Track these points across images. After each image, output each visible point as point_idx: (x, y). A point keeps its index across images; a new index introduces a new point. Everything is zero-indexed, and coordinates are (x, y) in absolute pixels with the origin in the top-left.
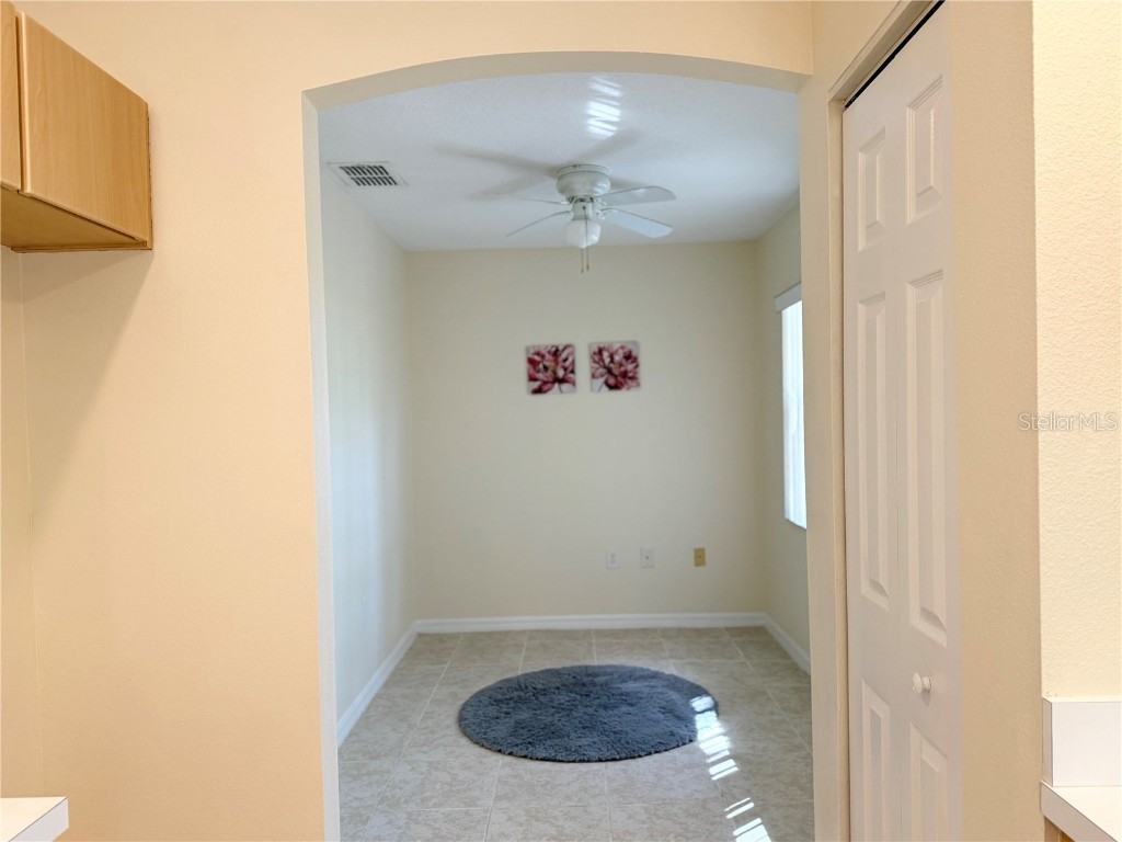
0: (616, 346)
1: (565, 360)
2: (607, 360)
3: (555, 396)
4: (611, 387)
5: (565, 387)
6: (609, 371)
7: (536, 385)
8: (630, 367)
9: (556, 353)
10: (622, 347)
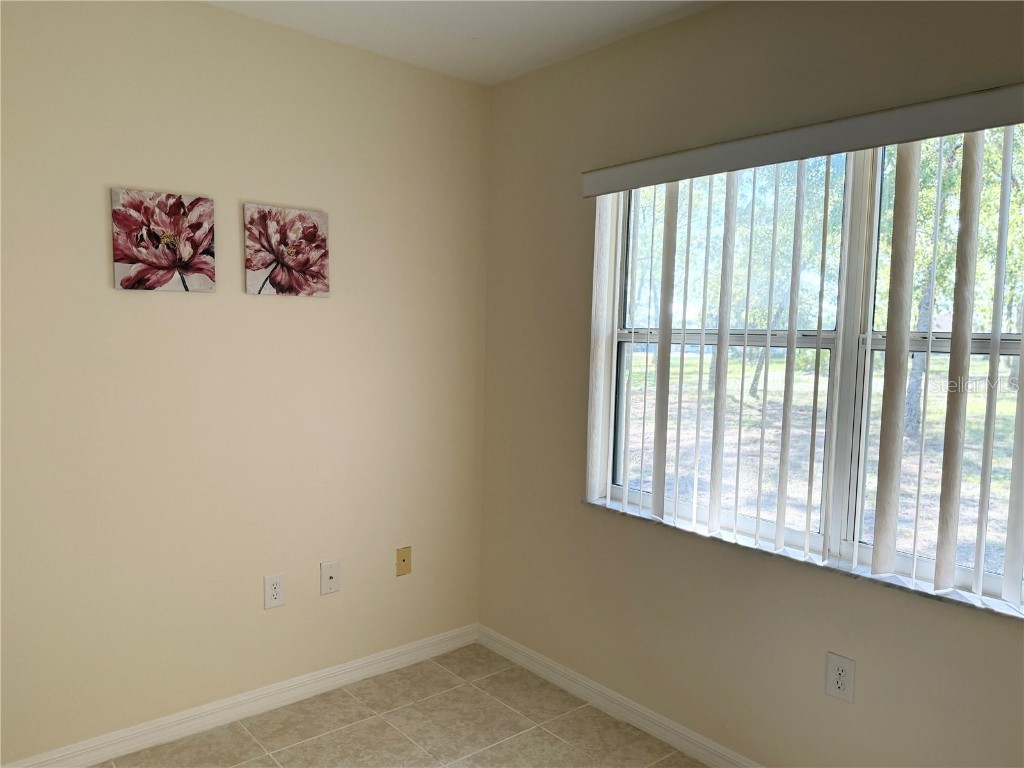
0: (292, 215)
1: (196, 226)
2: (275, 238)
3: (169, 297)
4: (281, 289)
5: (193, 279)
6: (279, 260)
7: (133, 270)
8: (314, 255)
9: (177, 209)
10: (302, 218)
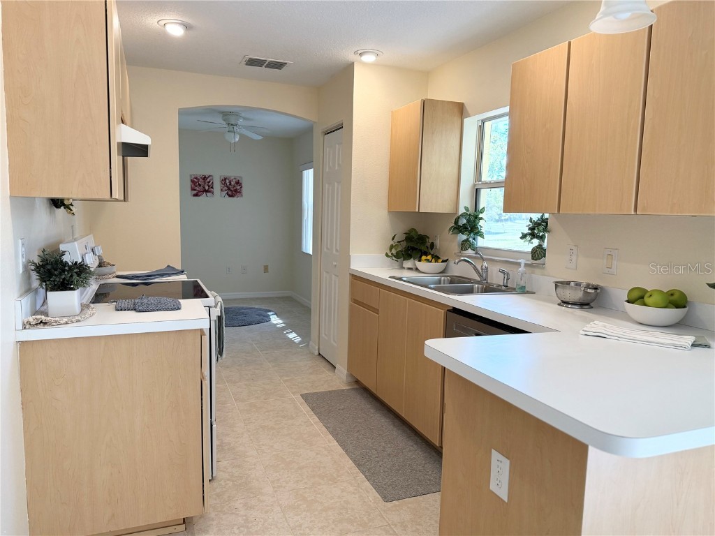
0: (232, 178)
1: (209, 182)
2: (228, 184)
3: (203, 198)
4: (230, 196)
5: (208, 194)
6: (229, 189)
7: (195, 192)
8: (238, 187)
9: (205, 178)
10: (235, 179)
